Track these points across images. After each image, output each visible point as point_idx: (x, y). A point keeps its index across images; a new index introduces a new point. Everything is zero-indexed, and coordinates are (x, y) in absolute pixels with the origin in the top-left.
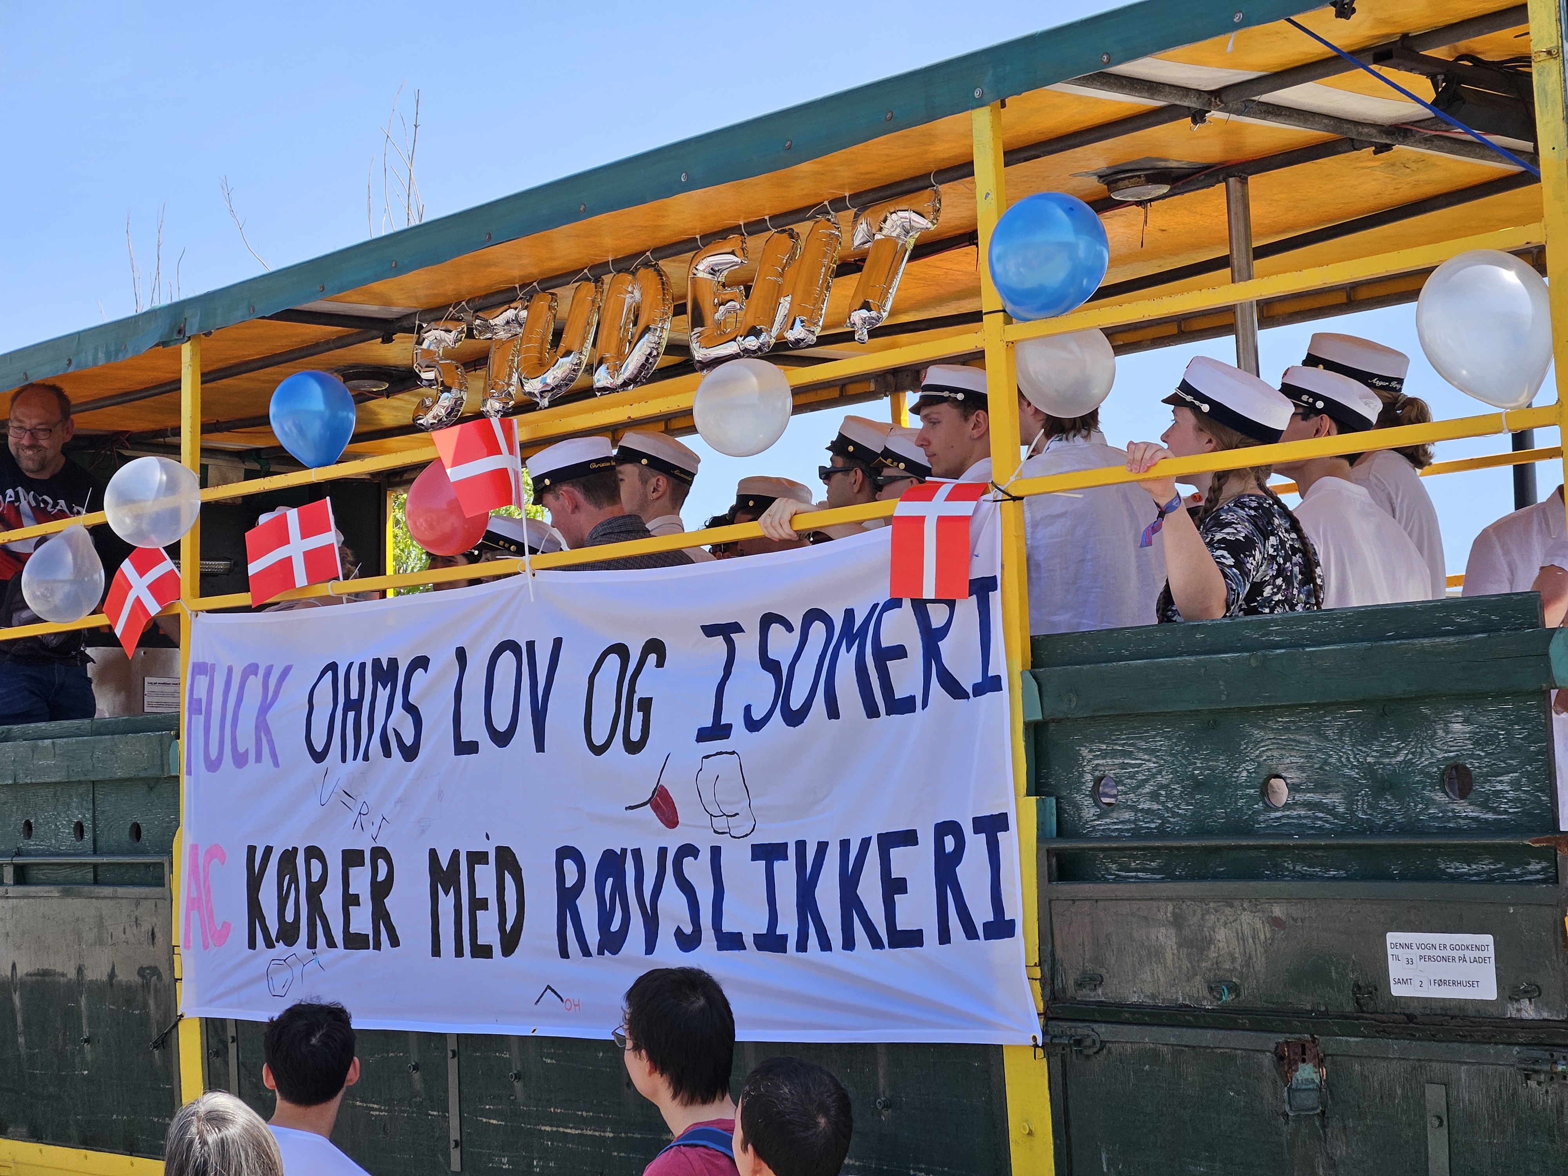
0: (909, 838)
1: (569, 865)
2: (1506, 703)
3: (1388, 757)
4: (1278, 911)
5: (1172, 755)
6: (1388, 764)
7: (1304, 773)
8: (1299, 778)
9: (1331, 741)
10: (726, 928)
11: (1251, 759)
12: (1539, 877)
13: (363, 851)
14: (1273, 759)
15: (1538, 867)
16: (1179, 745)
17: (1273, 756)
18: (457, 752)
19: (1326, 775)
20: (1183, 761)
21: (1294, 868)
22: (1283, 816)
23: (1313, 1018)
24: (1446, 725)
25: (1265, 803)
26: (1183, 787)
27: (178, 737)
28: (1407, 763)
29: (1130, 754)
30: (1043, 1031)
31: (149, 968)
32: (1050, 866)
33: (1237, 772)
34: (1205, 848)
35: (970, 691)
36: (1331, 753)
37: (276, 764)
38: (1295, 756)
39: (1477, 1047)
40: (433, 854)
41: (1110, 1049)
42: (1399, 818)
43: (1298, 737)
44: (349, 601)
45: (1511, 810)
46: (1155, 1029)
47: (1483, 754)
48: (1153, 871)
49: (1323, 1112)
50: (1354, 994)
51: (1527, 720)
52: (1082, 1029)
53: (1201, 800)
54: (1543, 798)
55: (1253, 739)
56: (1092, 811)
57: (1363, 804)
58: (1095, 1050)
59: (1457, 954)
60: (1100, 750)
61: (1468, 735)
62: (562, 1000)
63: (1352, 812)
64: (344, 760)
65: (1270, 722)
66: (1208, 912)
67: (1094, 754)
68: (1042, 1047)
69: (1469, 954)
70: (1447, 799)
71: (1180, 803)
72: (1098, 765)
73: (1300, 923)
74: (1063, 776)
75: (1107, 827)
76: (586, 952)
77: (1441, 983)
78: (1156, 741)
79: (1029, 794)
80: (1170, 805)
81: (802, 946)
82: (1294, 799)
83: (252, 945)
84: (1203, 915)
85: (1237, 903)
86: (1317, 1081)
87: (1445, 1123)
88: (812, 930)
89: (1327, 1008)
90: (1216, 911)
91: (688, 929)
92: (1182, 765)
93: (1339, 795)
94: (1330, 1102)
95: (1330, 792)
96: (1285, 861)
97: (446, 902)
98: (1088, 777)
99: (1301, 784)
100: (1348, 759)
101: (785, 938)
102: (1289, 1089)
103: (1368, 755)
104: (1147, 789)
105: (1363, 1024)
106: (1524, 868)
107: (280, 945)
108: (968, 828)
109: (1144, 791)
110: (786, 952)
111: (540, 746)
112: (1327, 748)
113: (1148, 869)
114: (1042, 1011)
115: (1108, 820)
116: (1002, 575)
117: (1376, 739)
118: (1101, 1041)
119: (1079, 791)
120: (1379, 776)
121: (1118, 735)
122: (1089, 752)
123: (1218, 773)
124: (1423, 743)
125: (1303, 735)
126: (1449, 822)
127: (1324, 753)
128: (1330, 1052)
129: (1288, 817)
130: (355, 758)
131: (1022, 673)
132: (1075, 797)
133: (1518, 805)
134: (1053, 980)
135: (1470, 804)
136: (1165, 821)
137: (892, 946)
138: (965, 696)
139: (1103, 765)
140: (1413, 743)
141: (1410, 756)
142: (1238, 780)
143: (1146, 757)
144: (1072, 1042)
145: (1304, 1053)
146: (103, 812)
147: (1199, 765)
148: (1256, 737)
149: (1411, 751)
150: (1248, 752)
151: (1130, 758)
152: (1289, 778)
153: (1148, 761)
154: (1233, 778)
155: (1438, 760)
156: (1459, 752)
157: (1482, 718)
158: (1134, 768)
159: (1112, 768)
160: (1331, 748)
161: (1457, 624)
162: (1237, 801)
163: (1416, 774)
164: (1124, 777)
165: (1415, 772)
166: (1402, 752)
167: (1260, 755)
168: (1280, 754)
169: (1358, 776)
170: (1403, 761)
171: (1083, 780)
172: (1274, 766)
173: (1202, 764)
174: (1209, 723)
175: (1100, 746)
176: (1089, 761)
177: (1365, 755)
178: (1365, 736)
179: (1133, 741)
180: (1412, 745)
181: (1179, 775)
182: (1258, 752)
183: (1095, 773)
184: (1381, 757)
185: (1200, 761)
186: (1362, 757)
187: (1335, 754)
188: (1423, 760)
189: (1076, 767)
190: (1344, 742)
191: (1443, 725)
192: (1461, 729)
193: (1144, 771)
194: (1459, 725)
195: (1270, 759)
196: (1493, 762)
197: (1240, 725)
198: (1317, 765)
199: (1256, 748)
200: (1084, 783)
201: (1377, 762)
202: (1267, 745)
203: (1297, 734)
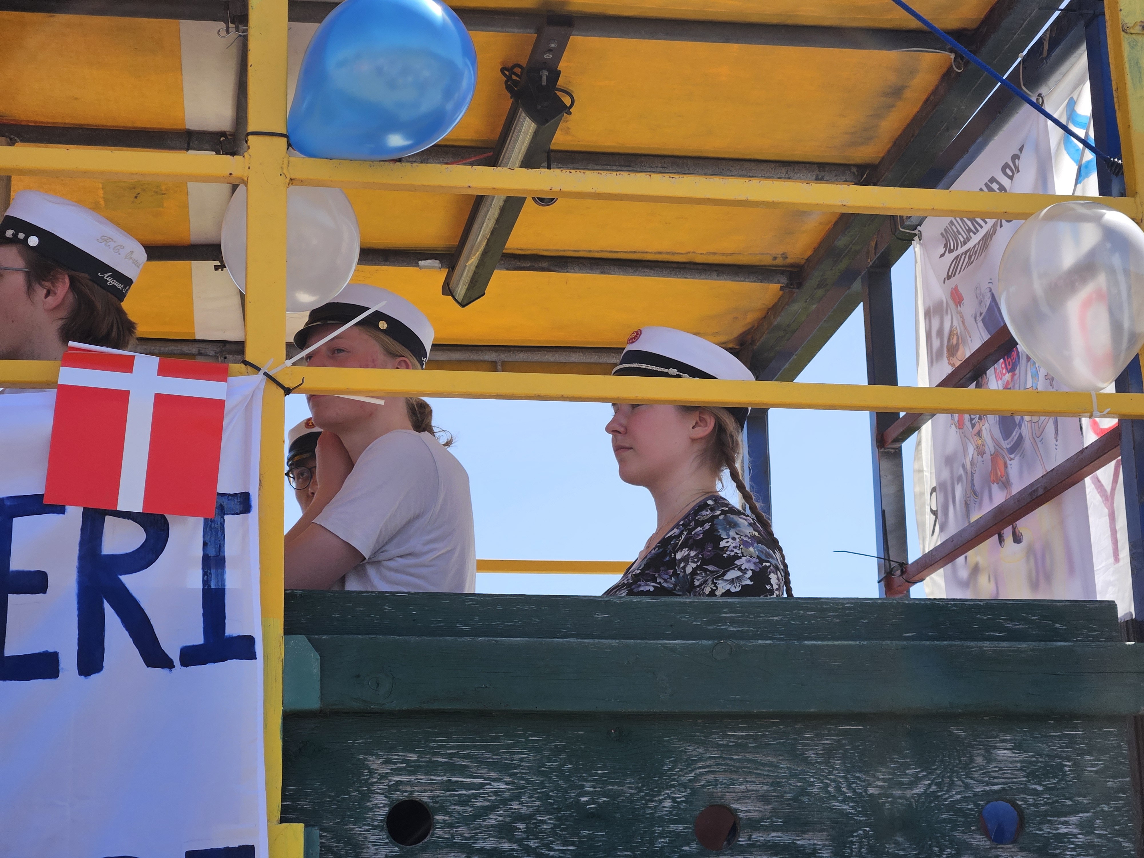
2: (1075, 728)
3: (900, 789)
5: (541, 773)
6: (900, 797)
7: (767, 804)
8: (760, 812)
9: (813, 764)
11: (680, 785)
14: (716, 785)
16: (555, 761)
17: (717, 781)
19: (804, 808)
20: (561, 783)
24: (987, 751)
26: (558, 819)
28: (930, 796)
29: (462, 770)
33: (656, 801)
35: (176, 656)
36: (812, 780)
38: (754, 782)
43: (759, 757)
47: (1040, 788)
53: (590, 838)
55: (685, 757)
56: (384, 851)
57: (860, 847)
60: (405, 761)
61: (1019, 765)
65: (713, 736)
67: (394, 766)
70: (987, 843)
71: (552, 842)
72: (399, 783)
74: (330, 796)
78: (514, 753)
79: (287, 818)
80: (533, 844)
82: (749, 840)
93: (823, 835)
95: (808, 831)
98: (381, 800)
99: (762, 820)
100: (838, 788)
103: (870, 785)
104: (492, 820)
109: (486, 823)
112: (804, 773)
117: (883, 764)
119: (359, 820)
120: (887, 812)
121: (442, 741)
122: (382, 763)
123: (623, 801)
124: (952, 771)
125: (768, 755)
127: (800, 780)
132: (352, 829)
135: (1022, 850)
138: (167, 664)
139: (409, 783)
140: (939, 772)
141: (934, 788)
142: (656, 812)
143: (493, 775)
147: (588, 789)
148: (691, 755)
149: (936, 781)
150: (675, 775)
151: (462, 774)
152: (742, 811)
153: (495, 780)
154: (650, 808)
155: (976, 794)
156: (1007, 784)
157: (1040, 745)
158: (469, 789)
159: (426, 788)
160: (811, 773)
161: (1007, 630)
162: (652, 842)
163: (943, 811)
164: (448, 802)
165: (942, 809)
166: (922, 782)
167: (696, 779)
168: (729, 779)
169: (853, 811)
170: (922, 794)
171: (369, 804)
172: (719, 794)
173: (595, 788)
174: (609, 733)
175: (404, 756)
176: (383, 777)
177: (864, 784)
178: (866, 759)
179: (470, 751)
180: (937, 774)
181: (552, 801)
182: (693, 774)
183: (393, 794)
184: (889, 787)
185: (590, 784)
186: (861, 786)
187: (819, 781)
188: (954, 793)
189: (357, 785)
190: (832, 766)
191: (983, 752)
192: (1010, 757)
193: (488, 794)
194: (1007, 752)
195: (712, 785)
196: (1055, 799)
197: (664, 737)
198: (788, 795)
199: (690, 769)
200: (371, 809)
201: (884, 794)
202: (708, 766)
203: (758, 753)
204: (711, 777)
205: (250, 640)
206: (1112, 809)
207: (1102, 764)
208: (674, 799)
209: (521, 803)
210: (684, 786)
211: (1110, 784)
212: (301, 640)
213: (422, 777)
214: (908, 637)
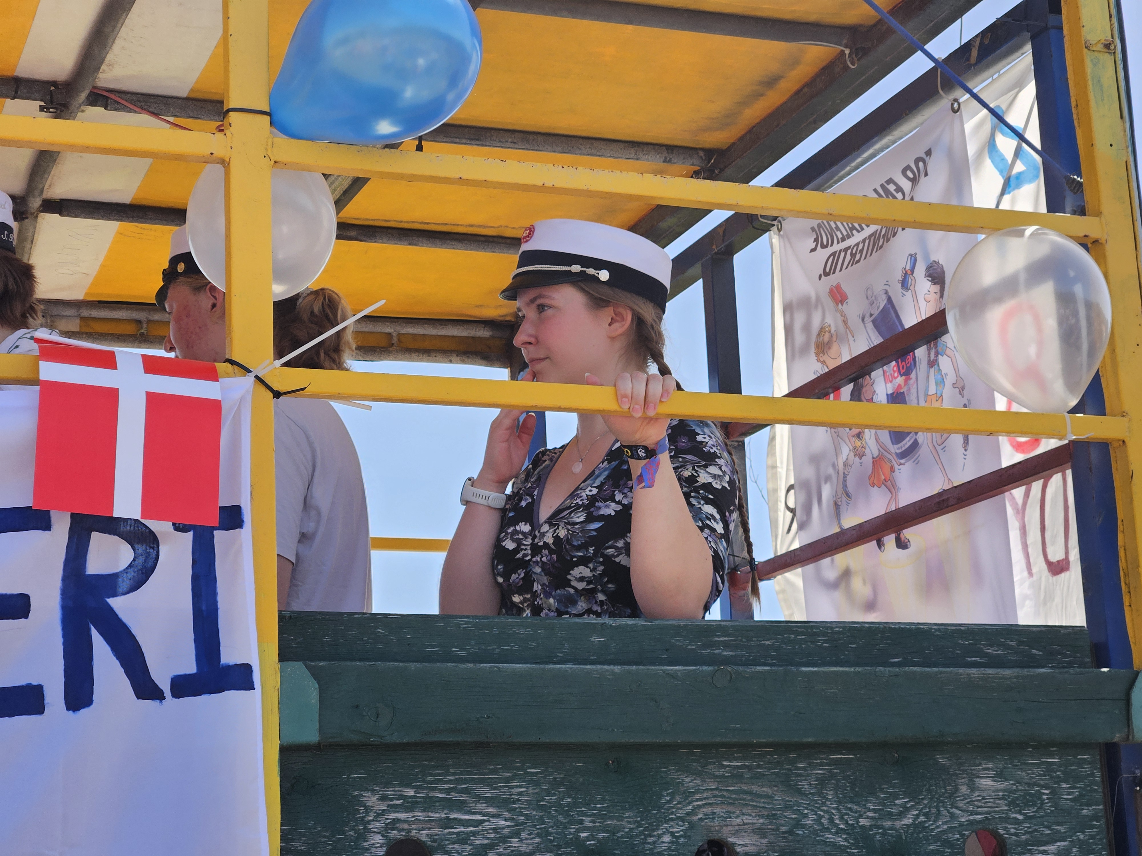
2: (1052, 755)
3: (890, 819)
5: (542, 808)
6: (891, 829)
7: (764, 838)
8: (757, 846)
9: (806, 795)
11: (678, 818)
14: (713, 818)
16: (555, 795)
17: (714, 814)
19: (798, 841)
20: (561, 818)
24: (971, 780)
28: (917, 826)
29: (460, 806)
33: (654, 836)
35: (165, 687)
36: (806, 811)
38: (750, 815)
43: (755, 789)
47: (1021, 817)
55: (682, 789)
60: (401, 797)
61: (1001, 794)
65: (709, 767)
67: (391, 803)
72: (396, 821)
74: (324, 837)
78: (512, 787)
98: (376, 840)
100: (831, 820)
103: (861, 816)
112: (800, 804)
117: (873, 793)
120: (878, 845)
121: (439, 775)
122: (378, 800)
123: (622, 837)
124: (939, 801)
125: (763, 786)
127: (794, 812)
131: (280, 666)
138: (157, 694)
139: (406, 821)
140: (926, 802)
141: (924, 818)
142: (655, 848)
147: (588, 824)
148: (688, 786)
149: (923, 811)
150: (672, 807)
151: (460, 811)
152: (740, 845)
153: (493, 816)
154: (649, 843)
155: (961, 825)
156: (989, 814)
157: (1020, 773)
158: (468, 826)
159: (424, 826)
160: (805, 804)
161: (987, 655)
163: (931, 841)
164: (447, 840)
165: (929, 839)
166: (910, 813)
167: (693, 812)
168: (727, 812)
169: (846, 843)
170: (911, 825)
171: (366, 843)
172: (716, 828)
173: (594, 823)
174: (607, 764)
175: (401, 791)
176: (380, 814)
177: (857, 815)
178: (857, 790)
179: (467, 785)
180: (924, 804)
181: (552, 838)
182: (690, 807)
183: (390, 833)
184: (880, 818)
185: (589, 819)
186: (852, 817)
187: (813, 813)
188: (940, 823)
189: (352, 824)
190: (825, 797)
191: (966, 780)
192: (993, 786)
193: (487, 831)
194: (990, 781)
195: (709, 818)
196: (1034, 828)
197: (662, 768)
198: (783, 828)
199: (687, 801)
200: (368, 849)
201: (875, 825)
202: (705, 799)
203: (753, 784)
204: (708, 810)
205: (247, 668)
206: (1087, 838)
207: (1077, 792)
208: (672, 834)
209: (521, 841)
211: (1084, 812)
212: (298, 667)
213: (420, 814)
214: (895, 662)
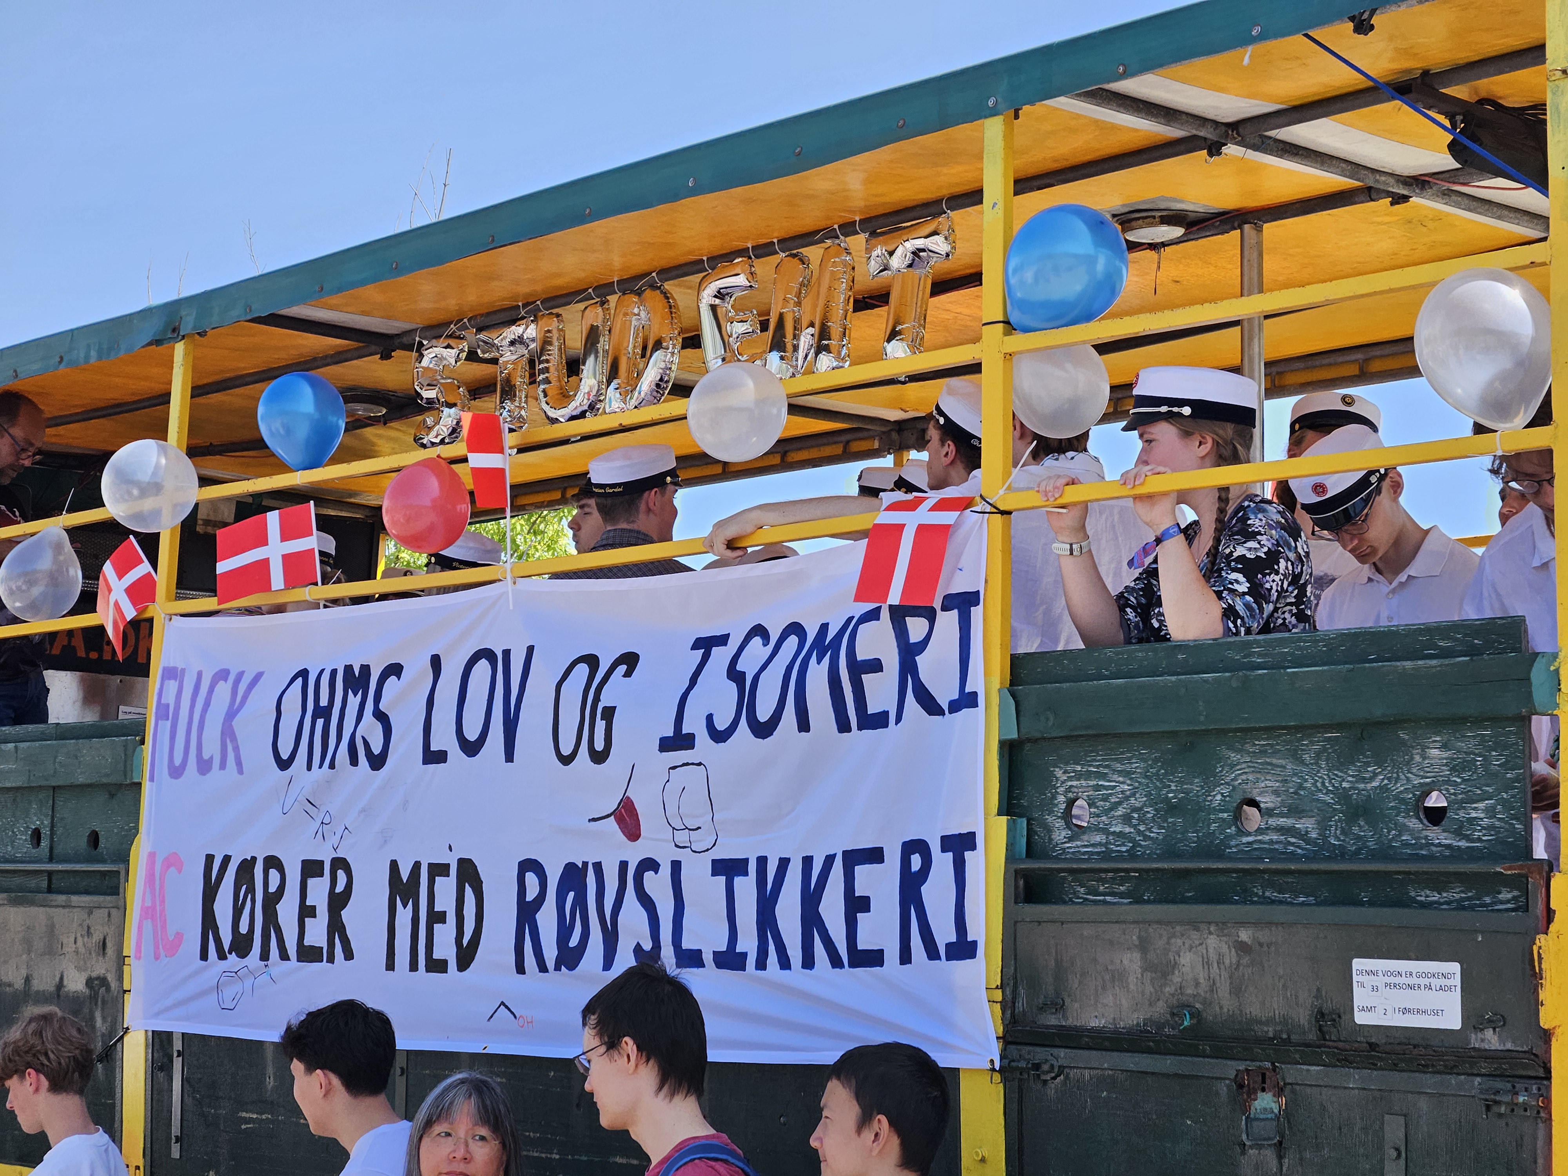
0: (875, 855)
1: (531, 879)
2: (1485, 729)
3: (1363, 783)
4: (1244, 935)
5: (1147, 777)
6: (1363, 790)
7: (1278, 797)
8: (1272, 803)
9: (1307, 765)
10: (686, 945)
12: (1509, 906)
13: (322, 862)
14: (1247, 783)
15: (1509, 896)
16: (1155, 768)
17: (1248, 780)
18: (426, 761)
19: (1300, 799)
20: (1158, 783)
21: (1264, 893)
22: (1255, 841)
23: (1275, 1045)
24: (1423, 750)
25: (1237, 827)
26: (1156, 810)
27: (142, 742)
28: (1383, 788)
29: (1104, 776)
30: (1001, 1055)
31: (98, 978)
32: (1016, 887)
33: (1211, 796)
34: (1174, 870)
35: (946, 707)
36: (1307, 777)
37: (240, 771)
38: (1270, 781)
39: (1438, 1078)
40: (394, 865)
41: (1068, 1074)
42: (1371, 845)
43: (1274, 761)
44: (325, 607)
45: (1484, 838)
46: (1115, 1054)
47: (1459, 780)
48: (1122, 895)
49: (1280, 1143)
50: (1317, 1021)
51: (1505, 747)
52: (1040, 1054)
53: (1174, 824)
54: (1517, 826)
55: (1229, 762)
56: (1064, 833)
57: (1336, 829)
58: (1053, 1075)
59: (1423, 981)
60: (1074, 771)
61: (1444, 761)
62: (515, 1017)
63: (1325, 838)
64: (309, 768)
65: (1246, 746)
66: (1174, 936)
67: (1069, 775)
68: (1000, 1071)
69: (1436, 982)
70: (1421, 826)
71: (1152, 827)
72: (1071, 786)
73: (1265, 948)
74: (1035, 796)
75: (1077, 849)
76: (543, 968)
77: (1406, 1011)
78: (1132, 763)
79: (1000, 813)
80: (1142, 828)
81: (761, 964)
82: (1267, 824)
83: (204, 956)
84: (1169, 938)
85: (1203, 926)
86: (1276, 1111)
87: (1403, 1155)
88: (772, 948)
89: (1289, 1037)
90: (1183, 935)
91: (647, 946)
92: (1156, 787)
93: (1313, 820)
94: (1287, 1132)
95: (1303, 817)
96: (1255, 887)
97: (404, 915)
98: (1061, 798)
99: (1274, 809)
100: (1323, 783)
101: (744, 955)
102: (1247, 1118)
103: (1343, 780)
104: (1120, 811)
105: (1325, 1052)
106: (1495, 897)
107: (233, 958)
108: (935, 847)
109: (1116, 814)
110: (745, 970)
111: (509, 756)
112: (1302, 772)
113: (1117, 893)
114: (1001, 1035)
115: (1079, 843)
116: (985, 590)
117: (1352, 763)
118: (1059, 1067)
119: (1051, 812)
120: (1354, 802)
121: (1094, 756)
122: (1063, 773)
123: (1193, 797)
124: (1398, 768)
125: (1280, 759)
126: (1421, 849)
127: (1299, 778)
128: (1290, 1081)
129: (1260, 842)
130: (320, 767)
131: (999, 691)
132: (1047, 819)
133: (1493, 833)
134: (1014, 1003)
135: (1444, 831)
136: (1136, 844)
137: (851, 965)
138: (941, 713)
139: (1076, 787)
140: (1389, 768)
141: (1386, 782)
142: (1211, 804)
143: (1121, 779)
144: (1030, 1066)
145: (1264, 1082)
146: (62, 819)
147: (1173, 788)
148: (1232, 760)
149: (1387, 776)
150: (1223, 776)
151: (1104, 780)
152: (1263, 802)
153: (1122, 783)
154: (1207, 801)
155: (1413, 786)
156: (1436, 778)
157: (1460, 744)
158: (1107, 790)
159: (1085, 790)
160: (1307, 772)
161: (1439, 648)
162: (1209, 825)
163: (1391, 800)
164: (1096, 799)
165: (1390, 798)
166: (1378, 777)
167: (1235, 779)
168: (1255, 778)
169: (1332, 801)
170: (1378, 787)
171: (1056, 801)
172: (1249, 790)
173: (1177, 787)
174: (1186, 746)
175: (1075, 767)
176: (1063, 783)
177: (1340, 780)
178: (1341, 760)
179: (1108, 763)
180: (1388, 770)
181: (1153, 797)
182: (1234, 775)
183: (1068, 794)
184: (1356, 782)
185: (1174, 784)
186: (1338, 781)
187: (1311, 778)
188: (1399, 785)
189: (1050, 788)
190: (1320, 766)
191: (1421, 751)
192: (1439, 755)
193: (1118, 793)
194: (1437, 751)
195: (1245, 783)
196: (1469, 789)
197: (1217, 747)
198: (1292, 789)
199: (1232, 771)
200: (1056, 804)
201: (1353, 787)
202: (1243, 769)
203: (1273, 757)
205: (977, 694)
206: (1509, 797)
207: (1504, 758)
208: (1222, 794)
209: (1136, 799)
210: (1226, 783)
211: (1509, 775)
213: (1082, 782)
214: (1371, 660)
